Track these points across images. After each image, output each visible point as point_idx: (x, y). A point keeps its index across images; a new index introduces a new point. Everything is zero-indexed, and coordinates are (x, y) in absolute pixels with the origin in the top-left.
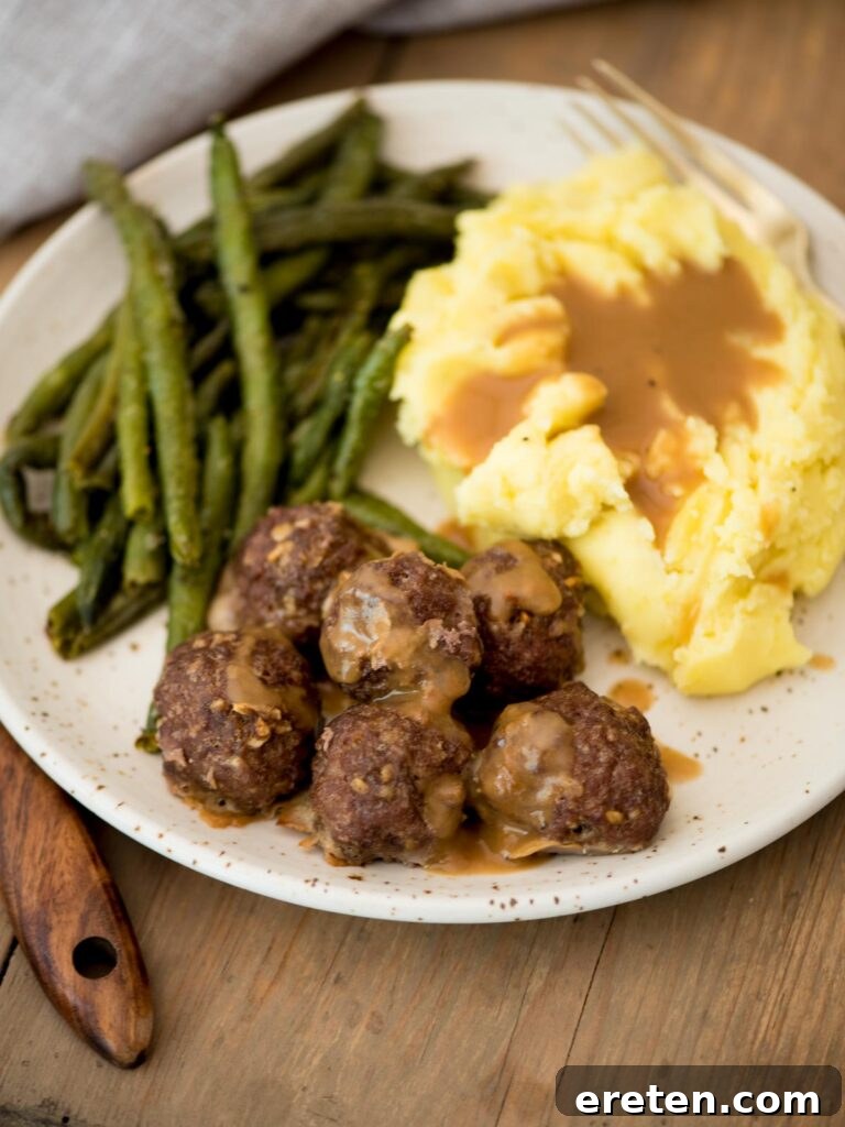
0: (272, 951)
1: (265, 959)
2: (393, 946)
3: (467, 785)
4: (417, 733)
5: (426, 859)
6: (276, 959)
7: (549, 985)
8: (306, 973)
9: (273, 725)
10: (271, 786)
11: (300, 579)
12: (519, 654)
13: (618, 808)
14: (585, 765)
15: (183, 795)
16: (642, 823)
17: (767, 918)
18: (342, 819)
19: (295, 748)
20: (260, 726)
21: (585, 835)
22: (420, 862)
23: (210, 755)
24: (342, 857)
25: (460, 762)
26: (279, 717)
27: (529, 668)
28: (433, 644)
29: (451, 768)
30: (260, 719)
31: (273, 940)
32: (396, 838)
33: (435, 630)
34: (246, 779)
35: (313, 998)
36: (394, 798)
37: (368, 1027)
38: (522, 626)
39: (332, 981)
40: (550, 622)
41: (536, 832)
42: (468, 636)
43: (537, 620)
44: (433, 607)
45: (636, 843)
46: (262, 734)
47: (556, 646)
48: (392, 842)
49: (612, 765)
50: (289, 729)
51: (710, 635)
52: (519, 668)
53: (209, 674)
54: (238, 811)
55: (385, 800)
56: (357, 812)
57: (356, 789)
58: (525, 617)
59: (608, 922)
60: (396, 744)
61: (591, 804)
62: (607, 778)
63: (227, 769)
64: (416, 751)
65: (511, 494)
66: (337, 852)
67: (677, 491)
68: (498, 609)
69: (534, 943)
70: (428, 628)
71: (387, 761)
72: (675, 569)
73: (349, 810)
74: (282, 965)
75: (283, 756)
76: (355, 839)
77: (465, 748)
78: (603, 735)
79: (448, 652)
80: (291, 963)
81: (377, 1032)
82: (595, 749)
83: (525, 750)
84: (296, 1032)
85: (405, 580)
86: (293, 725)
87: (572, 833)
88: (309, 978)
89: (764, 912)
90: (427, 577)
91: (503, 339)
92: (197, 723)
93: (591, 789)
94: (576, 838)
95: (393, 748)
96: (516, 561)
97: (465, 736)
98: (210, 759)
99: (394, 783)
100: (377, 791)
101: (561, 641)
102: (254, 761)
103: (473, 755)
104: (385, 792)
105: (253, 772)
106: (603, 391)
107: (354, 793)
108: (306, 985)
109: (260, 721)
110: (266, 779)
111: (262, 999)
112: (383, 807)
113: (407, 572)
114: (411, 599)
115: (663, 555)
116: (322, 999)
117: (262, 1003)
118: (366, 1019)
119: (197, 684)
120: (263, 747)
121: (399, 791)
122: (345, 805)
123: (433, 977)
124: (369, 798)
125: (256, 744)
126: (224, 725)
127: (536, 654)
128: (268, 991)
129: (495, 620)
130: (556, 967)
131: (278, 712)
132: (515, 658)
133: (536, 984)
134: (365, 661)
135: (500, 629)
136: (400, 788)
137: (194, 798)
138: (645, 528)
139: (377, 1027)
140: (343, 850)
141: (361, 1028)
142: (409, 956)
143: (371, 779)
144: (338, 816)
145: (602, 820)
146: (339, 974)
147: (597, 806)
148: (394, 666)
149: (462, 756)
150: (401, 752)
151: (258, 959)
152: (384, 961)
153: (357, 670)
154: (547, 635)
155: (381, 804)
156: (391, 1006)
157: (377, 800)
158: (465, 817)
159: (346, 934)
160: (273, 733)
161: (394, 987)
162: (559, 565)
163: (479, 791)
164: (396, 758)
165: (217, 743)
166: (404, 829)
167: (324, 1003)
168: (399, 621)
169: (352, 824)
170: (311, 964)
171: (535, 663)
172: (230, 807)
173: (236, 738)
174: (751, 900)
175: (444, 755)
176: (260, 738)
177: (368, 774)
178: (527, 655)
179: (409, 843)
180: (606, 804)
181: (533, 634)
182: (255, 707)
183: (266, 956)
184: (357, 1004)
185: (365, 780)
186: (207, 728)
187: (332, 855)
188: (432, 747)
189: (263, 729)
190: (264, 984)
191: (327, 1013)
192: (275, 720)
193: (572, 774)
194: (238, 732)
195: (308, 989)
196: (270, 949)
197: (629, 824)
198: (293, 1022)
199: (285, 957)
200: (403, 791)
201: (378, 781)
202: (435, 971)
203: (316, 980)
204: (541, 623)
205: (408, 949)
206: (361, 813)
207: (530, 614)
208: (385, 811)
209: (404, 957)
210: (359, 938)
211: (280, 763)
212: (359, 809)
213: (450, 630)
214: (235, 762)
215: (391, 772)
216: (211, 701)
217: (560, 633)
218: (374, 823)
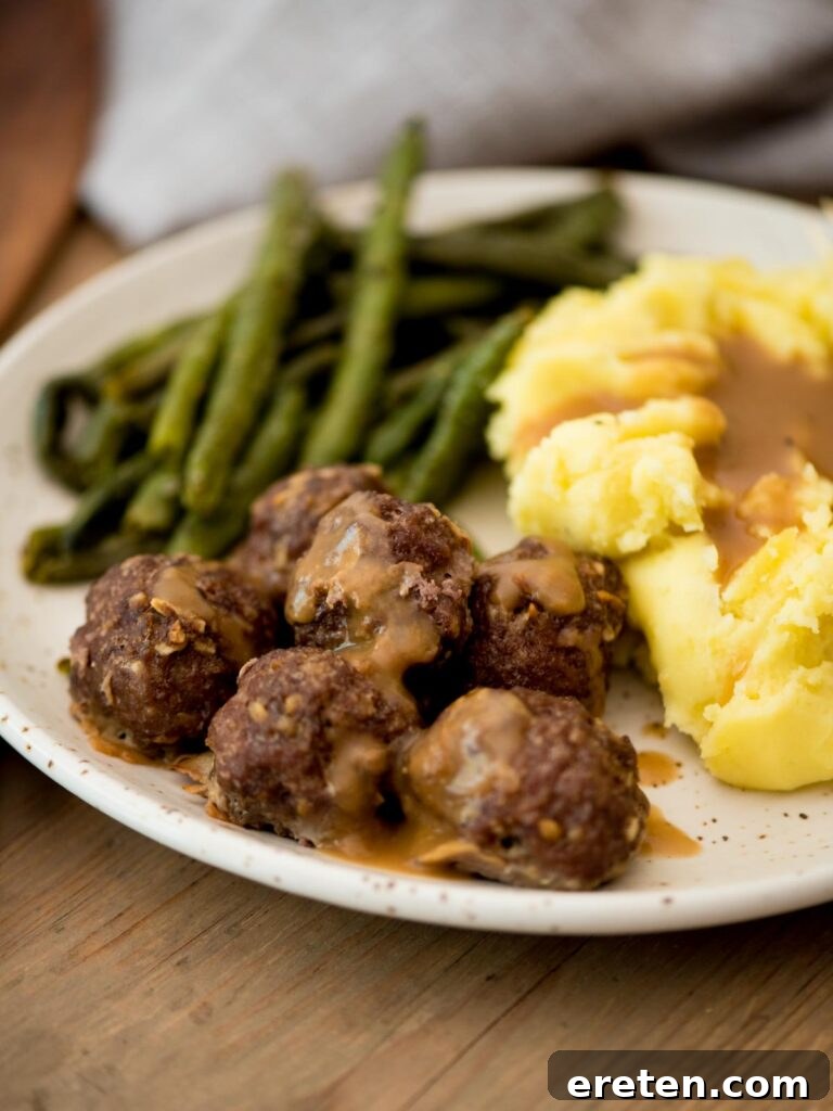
0: (121, 918)
1: (110, 923)
2: (263, 949)
3: (391, 758)
4: (350, 677)
5: (320, 836)
6: (122, 926)
7: (425, 1030)
8: (150, 947)
9: (193, 636)
10: (174, 713)
11: (299, 525)
12: (513, 650)
13: (558, 819)
14: (530, 758)
15: (82, 716)
16: (583, 849)
17: (719, 1031)
18: (229, 748)
19: (212, 676)
20: (174, 630)
21: (514, 852)
22: (314, 840)
23: (112, 656)
24: (225, 809)
25: (391, 729)
26: (202, 630)
27: (521, 671)
28: (403, 591)
29: (377, 728)
30: (177, 622)
31: (129, 908)
32: (288, 794)
33: (412, 575)
34: (142, 690)
35: (144, 972)
36: (294, 735)
37: (192, 1015)
38: (526, 617)
39: (175, 961)
40: (562, 626)
41: (456, 831)
42: (450, 597)
43: (545, 615)
44: (417, 551)
45: (571, 875)
46: (174, 640)
47: (562, 658)
48: (280, 795)
49: (563, 766)
50: (212, 650)
51: (754, 697)
52: (509, 667)
53: (144, 571)
54: (135, 746)
55: (282, 734)
56: (246, 744)
57: (253, 715)
58: (532, 607)
59: (525, 990)
60: (317, 676)
61: (526, 803)
62: (552, 779)
63: (125, 674)
64: (338, 692)
65: (566, 484)
66: (220, 801)
67: (763, 531)
68: (505, 592)
69: (429, 987)
70: (402, 571)
71: (297, 690)
72: (735, 611)
73: (239, 739)
74: (126, 933)
75: (195, 678)
76: (237, 778)
77: (404, 717)
78: (565, 733)
79: (419, 606)
80: (136, 934)
81: (199, 1021)
82: (549, 743)
83: (466, 726)
84: (107, 997)
85: (396, 516)
86: (219, 650)
87: (498, 843)
88: (151, 952)
89: (718, 1024)
90: (423, 519)
91: (632, 358)
92: (110, 618)
93: (528, 786)
94: (502, 852)
95: (313, 680)
96: (546, 552)
97: (408, 705)
98: (112, 661)
99: (297, 716)
100: (276, 721)
101: (573, 656)
102: (157, 672)
103: (411, 729)
104: (284, 723)
105: (153, 686)
106: (721, 422)
107: (250, 720)
108: (142, 957)
109: (176, 625)
110: (167, 698)
111: (86, 958)
112: (279, 742)
113: (401, 509)
114: (392, 532)
115: (722, 590)
116: (155, 975)
117: (84, 961)
118: (195, 1005)
119: (126, 579)
120: (173, 656)
121: (301, 729)
122: (237, 734)
123: (294, 988)
124: (265, 728)
125: (165, 650)
126: (136, 621)
127: (533, 655)
128: (98, 951)
129: (496, 604)
130: (442, 1017)
131: (202, 624)
132: (507, 653)
133: (411, 1026)
134: (321, 594)
135: (498, 615)
136: (304, 725)
137: (92, 723)
138: (710, 555)
139: (203, 1016)
140: (228, 801)
141: (184, 1014)
142: (274, 963)
143: (273, 706)
144: (226, 745)
145: (533, 828)
146: (186, 958)
147: (532, 809)
148: (351, 602)
149: (397, 723)
150: (317, 685)
151: (102, 921)
152: (245, 958)
153: (312, 605)
154: (555, 640)
155: (276, 737)
156: (229, 1003)
157: (271, 732)
158: (380, 799)
159: (215, 923)
160: (189, 644)
161: (243, 987)
162: (598, 577)
163: (405, 770)
164: (309, 691)
165: (125, 643)
166: (297, 780)
167: (154, 980)
168: (369, 553)
169: (237, 756)
170: (160, 940)
171: (529, 667)
172: (128, 741)
173: (144, 637)
174: (708, 1011)
175: (371, 710)
176: (171, 644)
177: (273, 699)
178: (523, 654)
179: (302, 804)
180: (543, 810)
181: (536, 633)
182: (178, 611)
183: (111, 921)
184: (191, 991)
185: (267, 707)
186: (118, 624)
187: (215, 805)
188: (359, 696)
189: (176, 634)
190: (97, 944)
191: (152, 990)
192: (195, 631)
193: (511, 762)
194: (147, 632)
195: (144, 962)
196: (120, 915)
197: (566, 845)
198: (109, 987)
199: (135, 926)
200: (306, 731)
201: (281, 710)
202: (298, 985)
203: (156, 956)
204: (550, 622)
205: (278, 956)
206: (251, 745)
207: (540, 607)
208: (278, 747)
209: (270, 962)
210: (228, 931)
211: (190, 686)
212: (250, 740)
213: (429, 581)
214: (135, 667)
215: (297, 702)
216: (131, 595)
217: (570, 643)
218: (263, 760)
